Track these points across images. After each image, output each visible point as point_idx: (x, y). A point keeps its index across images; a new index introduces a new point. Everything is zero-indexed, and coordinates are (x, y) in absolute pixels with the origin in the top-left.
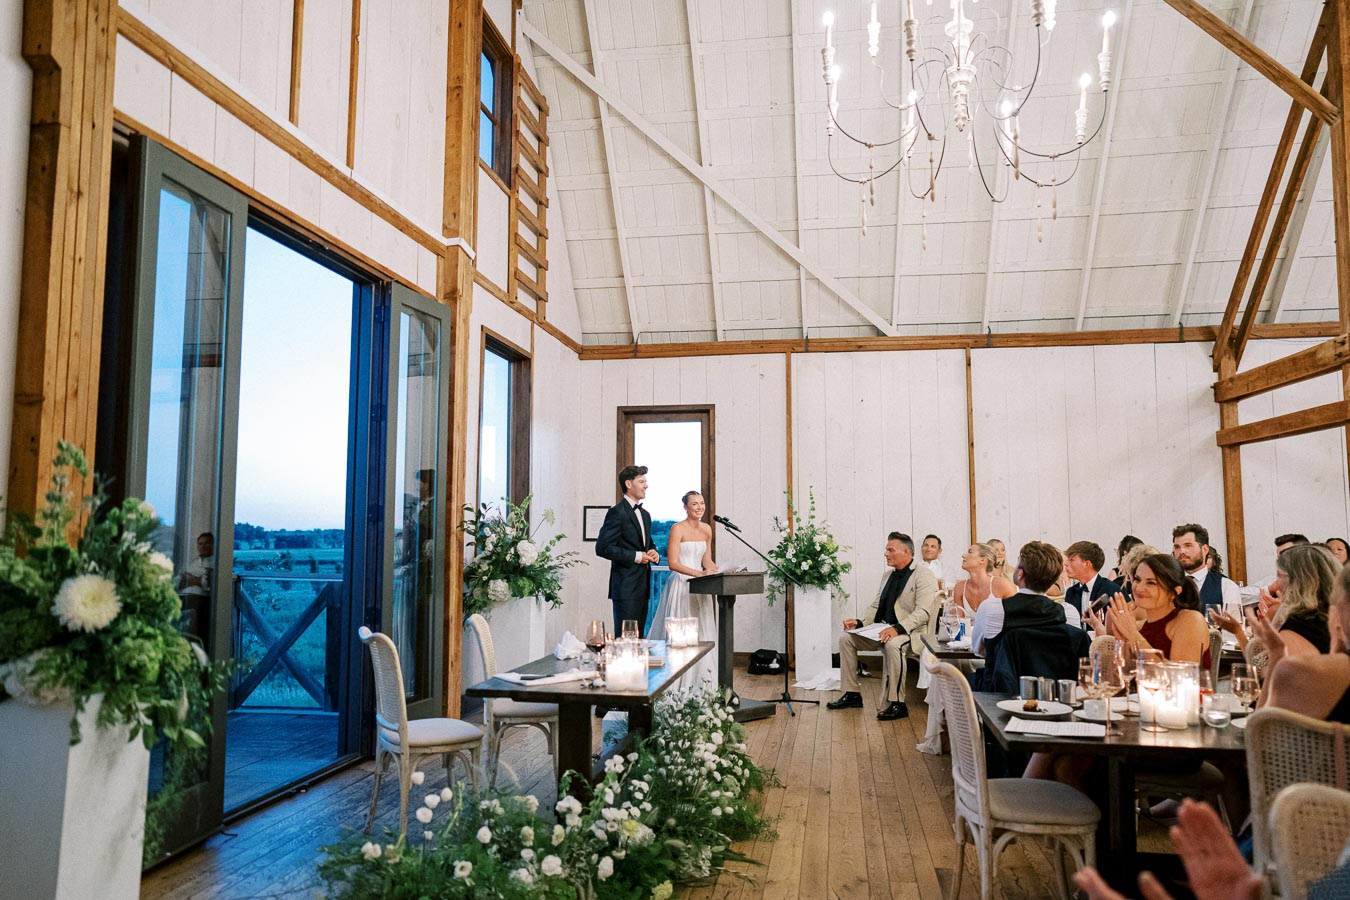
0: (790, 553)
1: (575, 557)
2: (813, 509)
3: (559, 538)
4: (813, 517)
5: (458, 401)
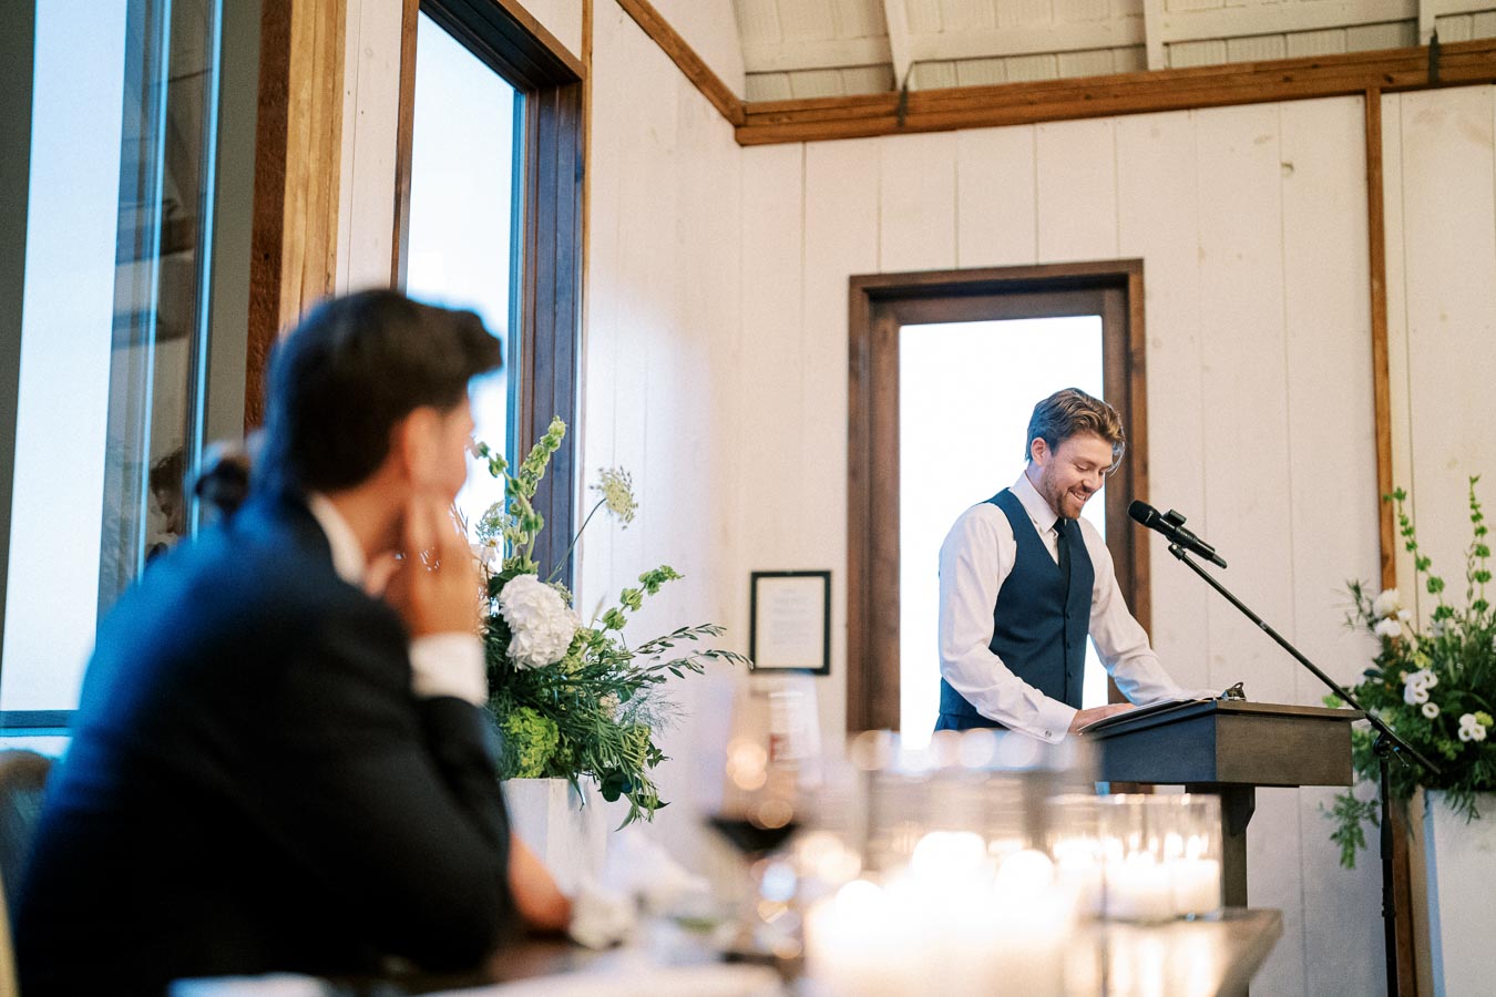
0: (1418, 686)
1: (706, 642)
2: (1482, 552)
3: (653, 581)
4: (1483, 577)
5: (305, 96)
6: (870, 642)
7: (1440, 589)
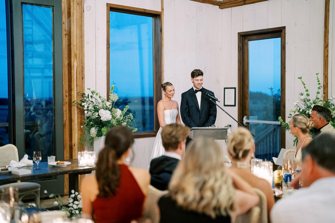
5: (75, 43)
6: (242, 100)
7: (309, 96)
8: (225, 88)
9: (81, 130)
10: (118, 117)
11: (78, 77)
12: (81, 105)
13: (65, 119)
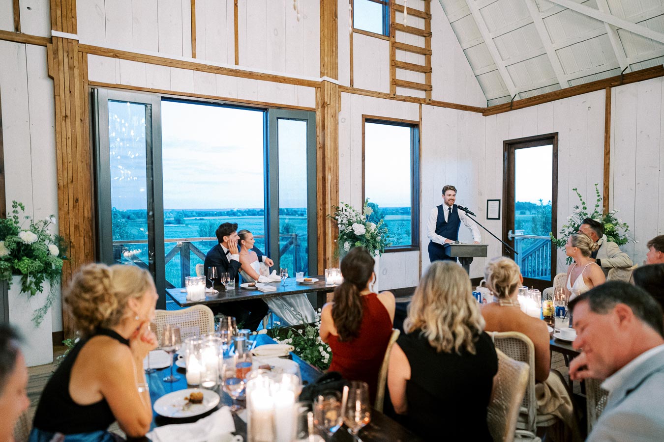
5: (329, 156)
6: (508, 213)
7: (586, 209)
8: (488, 201)
9: (335, 244)
10: (373, 231)
11: (332, 190)
12: (335, 219)
13: (319, 232)
